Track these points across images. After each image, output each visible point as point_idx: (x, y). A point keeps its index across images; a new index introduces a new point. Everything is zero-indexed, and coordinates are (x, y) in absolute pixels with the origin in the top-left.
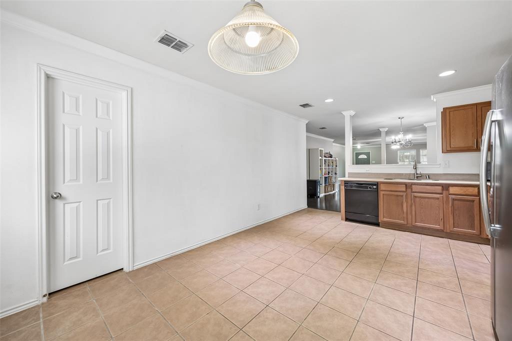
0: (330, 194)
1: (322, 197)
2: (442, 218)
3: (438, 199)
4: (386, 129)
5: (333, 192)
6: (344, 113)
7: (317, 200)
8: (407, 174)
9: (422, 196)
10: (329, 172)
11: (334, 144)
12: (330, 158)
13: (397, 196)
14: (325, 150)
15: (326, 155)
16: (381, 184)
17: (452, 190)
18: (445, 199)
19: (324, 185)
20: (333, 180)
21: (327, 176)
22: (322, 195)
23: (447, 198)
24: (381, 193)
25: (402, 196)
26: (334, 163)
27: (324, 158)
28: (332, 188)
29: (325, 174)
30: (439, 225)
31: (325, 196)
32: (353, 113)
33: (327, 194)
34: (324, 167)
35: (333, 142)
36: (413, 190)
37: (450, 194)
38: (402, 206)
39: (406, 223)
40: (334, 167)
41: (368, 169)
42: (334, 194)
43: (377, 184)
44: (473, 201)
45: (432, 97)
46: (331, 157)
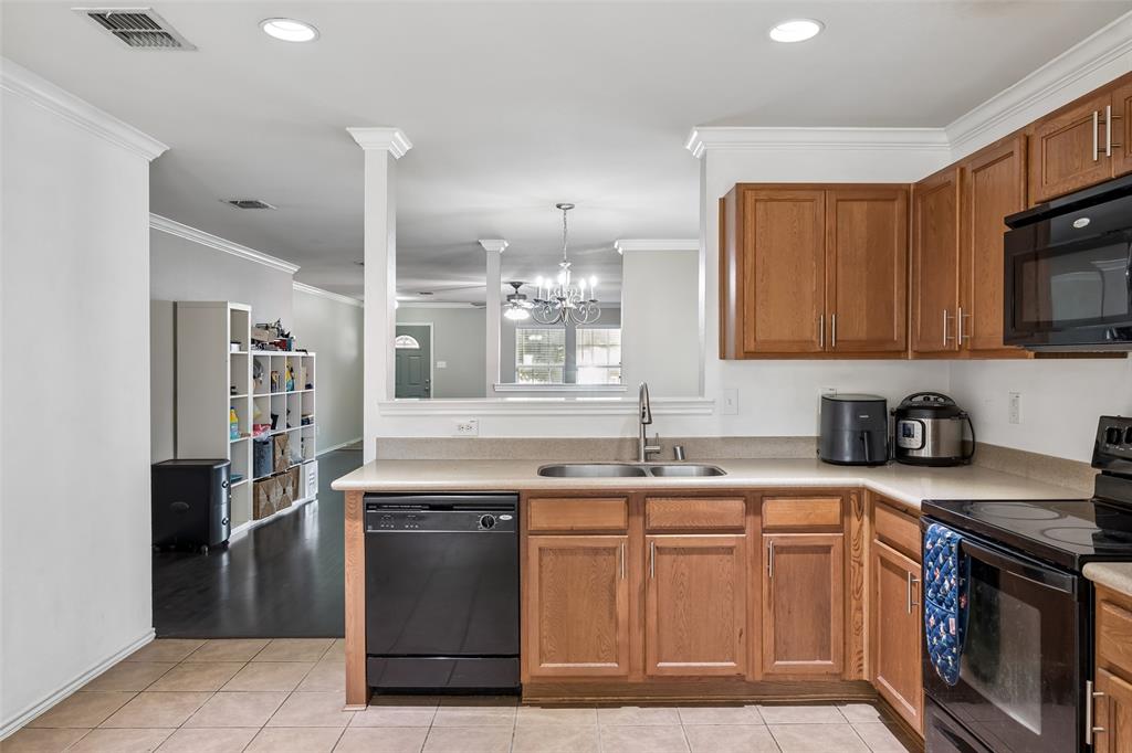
0: (280, 519)
1: (242, 543)
2: (744, 627)
3: (730, 550)
4: (503, 246)
5: (295, 505)
6: (359, 135)
7: (217, 565)
8: (611, 441)
9: (682, 544)
10: (274, 417)
11: (297, 286)
12: (280, 353)
13: (596, 551)
14: (258, 313)
15: (265, 337)
16: (534, 503)
17: (775, 511)
18: (750, 548)
19: (250, 479)
20: (295, 449)
21: (263, 436)
22: (239, 530)
23: (759, 541)
24: (533, 545)
25: (612, 551)
26: (300, 372)
27: (252, 352)
28: (290, 489)
29: (255, 428)
30: (732, 660)
31: (257, 531)
32: (400, 144)
33: (265, 520)
34: (250, 395)
35: (296, 277)
36: (653, 524)
37: (765, 530)
38: (613, 596)
39: (622, 672)
40: (300, 390)
41: (465, 422)
42: (298, 516)
43: (513, 502)
44: (827, 549)
45: (695, 134)
46: (285, 344)
